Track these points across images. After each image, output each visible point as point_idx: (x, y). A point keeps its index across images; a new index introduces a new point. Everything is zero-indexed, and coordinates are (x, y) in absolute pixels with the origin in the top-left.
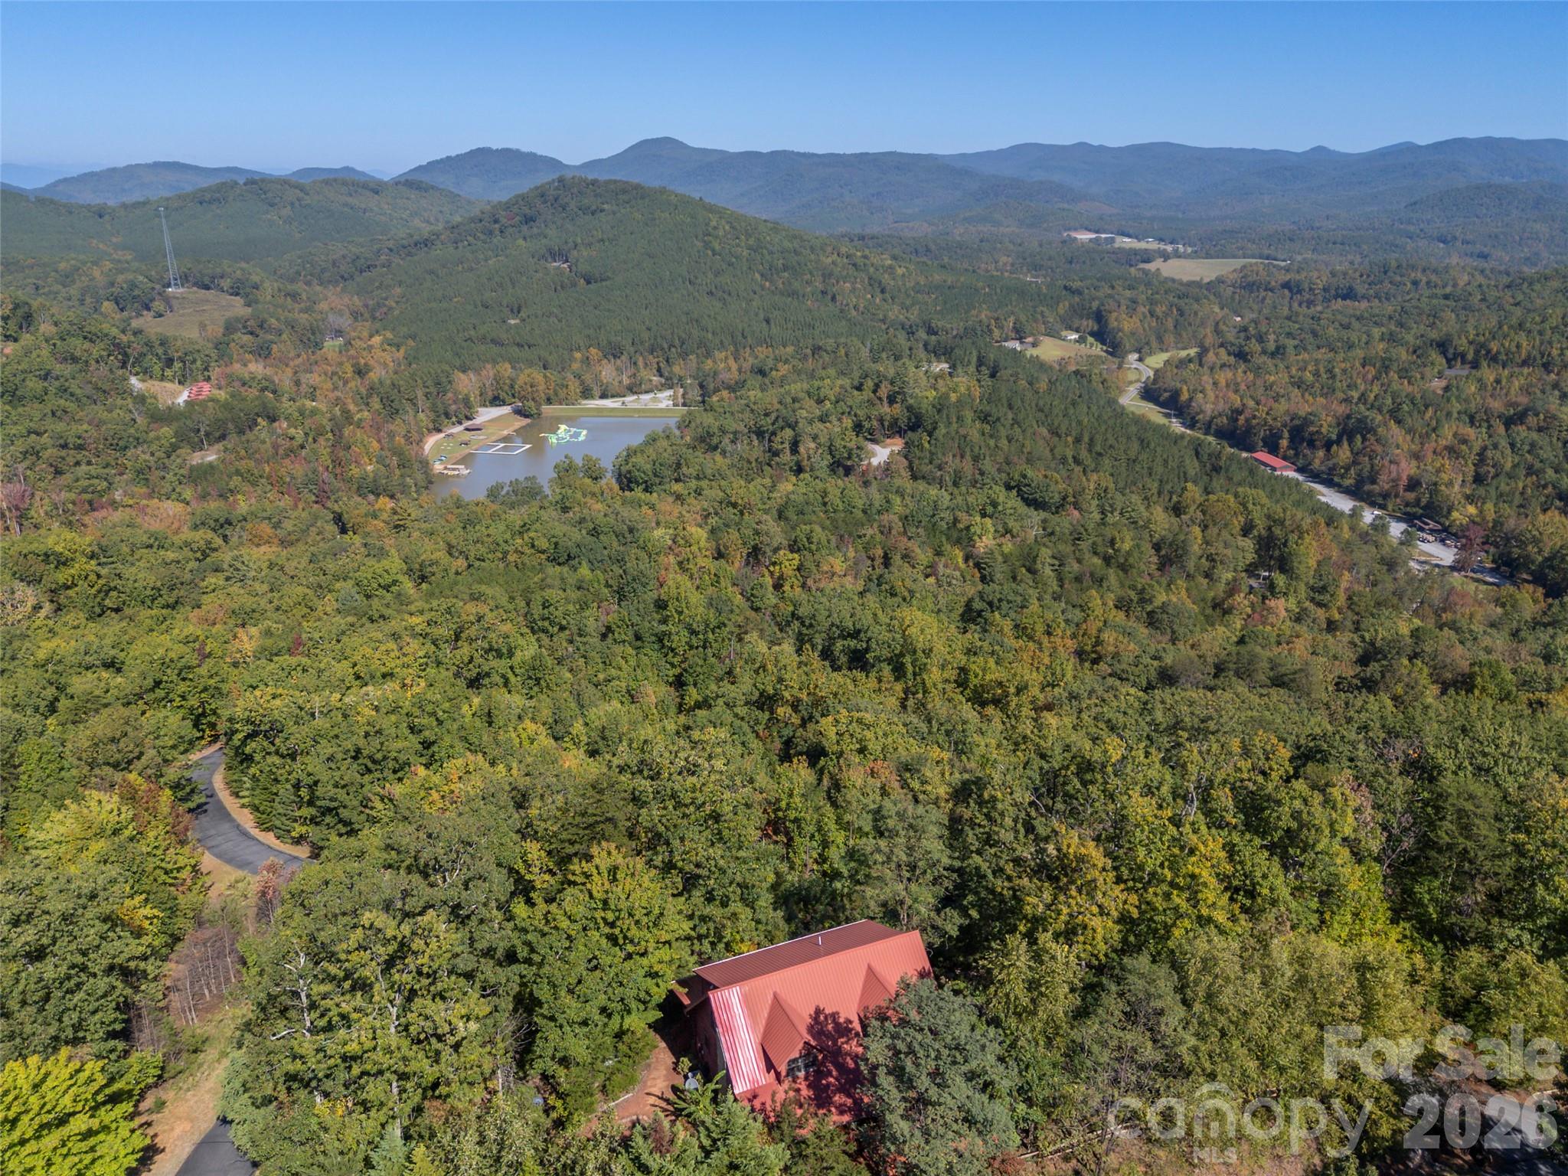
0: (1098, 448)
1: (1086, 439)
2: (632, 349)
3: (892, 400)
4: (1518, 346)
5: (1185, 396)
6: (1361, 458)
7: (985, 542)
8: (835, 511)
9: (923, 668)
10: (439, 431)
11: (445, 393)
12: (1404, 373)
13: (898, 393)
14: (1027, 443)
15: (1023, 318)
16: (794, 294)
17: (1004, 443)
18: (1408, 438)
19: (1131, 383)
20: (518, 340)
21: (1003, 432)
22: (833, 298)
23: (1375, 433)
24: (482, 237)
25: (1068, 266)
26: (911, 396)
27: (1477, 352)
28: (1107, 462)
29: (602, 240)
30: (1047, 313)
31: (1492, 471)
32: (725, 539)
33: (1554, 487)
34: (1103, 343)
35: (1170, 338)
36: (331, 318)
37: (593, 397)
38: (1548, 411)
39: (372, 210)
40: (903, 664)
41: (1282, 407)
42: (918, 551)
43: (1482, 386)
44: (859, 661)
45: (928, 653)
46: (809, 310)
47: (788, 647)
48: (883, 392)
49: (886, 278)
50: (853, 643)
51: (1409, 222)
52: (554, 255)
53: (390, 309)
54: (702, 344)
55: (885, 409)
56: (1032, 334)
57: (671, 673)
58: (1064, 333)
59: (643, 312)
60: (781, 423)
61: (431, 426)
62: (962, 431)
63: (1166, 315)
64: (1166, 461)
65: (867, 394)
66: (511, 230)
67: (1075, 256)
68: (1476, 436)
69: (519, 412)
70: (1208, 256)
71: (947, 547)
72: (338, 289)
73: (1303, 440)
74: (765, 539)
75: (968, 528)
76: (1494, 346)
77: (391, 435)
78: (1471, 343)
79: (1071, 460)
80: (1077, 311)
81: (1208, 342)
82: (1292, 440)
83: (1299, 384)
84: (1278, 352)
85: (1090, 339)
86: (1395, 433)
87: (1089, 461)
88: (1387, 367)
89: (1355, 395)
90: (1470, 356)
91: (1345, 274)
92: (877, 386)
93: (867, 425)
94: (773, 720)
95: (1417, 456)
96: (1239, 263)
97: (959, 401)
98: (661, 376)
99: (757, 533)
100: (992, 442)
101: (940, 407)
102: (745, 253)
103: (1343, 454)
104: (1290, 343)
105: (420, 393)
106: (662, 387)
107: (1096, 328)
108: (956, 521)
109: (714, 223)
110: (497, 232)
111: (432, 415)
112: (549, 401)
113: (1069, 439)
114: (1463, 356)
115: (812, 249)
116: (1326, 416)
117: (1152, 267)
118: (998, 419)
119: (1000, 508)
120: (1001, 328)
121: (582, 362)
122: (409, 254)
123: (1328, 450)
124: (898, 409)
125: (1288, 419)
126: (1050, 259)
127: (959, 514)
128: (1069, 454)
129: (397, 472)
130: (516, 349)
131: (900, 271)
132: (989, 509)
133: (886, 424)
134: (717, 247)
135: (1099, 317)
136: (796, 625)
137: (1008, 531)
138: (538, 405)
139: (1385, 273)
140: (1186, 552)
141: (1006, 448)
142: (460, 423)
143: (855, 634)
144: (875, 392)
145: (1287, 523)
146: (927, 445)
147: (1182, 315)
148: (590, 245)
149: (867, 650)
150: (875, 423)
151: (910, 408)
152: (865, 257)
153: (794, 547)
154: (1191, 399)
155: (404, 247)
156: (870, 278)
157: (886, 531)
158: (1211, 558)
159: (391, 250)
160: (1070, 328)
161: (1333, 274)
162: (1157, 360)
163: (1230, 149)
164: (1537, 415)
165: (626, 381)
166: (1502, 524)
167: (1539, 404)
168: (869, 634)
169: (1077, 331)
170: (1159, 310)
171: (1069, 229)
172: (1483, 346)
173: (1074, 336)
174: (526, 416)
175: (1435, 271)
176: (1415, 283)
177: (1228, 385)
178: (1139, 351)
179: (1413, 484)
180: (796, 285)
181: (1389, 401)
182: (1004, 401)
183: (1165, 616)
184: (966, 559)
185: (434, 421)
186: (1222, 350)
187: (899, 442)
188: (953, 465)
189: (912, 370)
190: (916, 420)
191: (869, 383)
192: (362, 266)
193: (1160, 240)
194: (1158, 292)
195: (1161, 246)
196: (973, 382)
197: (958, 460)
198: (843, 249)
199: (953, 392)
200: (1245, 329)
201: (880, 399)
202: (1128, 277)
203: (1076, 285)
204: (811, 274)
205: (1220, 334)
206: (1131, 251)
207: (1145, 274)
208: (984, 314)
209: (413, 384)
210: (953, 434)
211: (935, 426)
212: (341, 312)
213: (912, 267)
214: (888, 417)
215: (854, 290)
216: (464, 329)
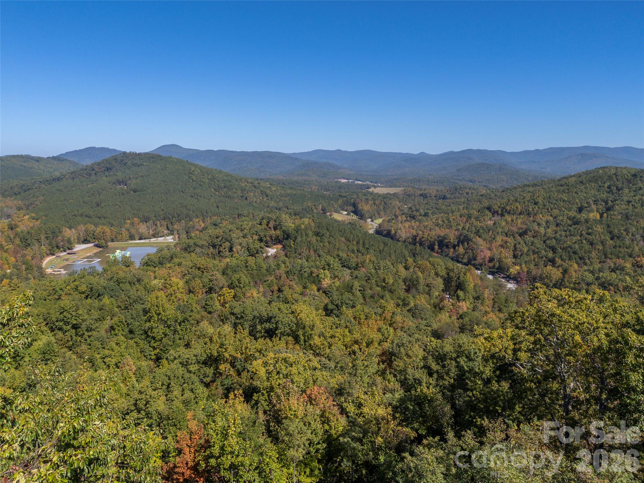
0: (367, 246)
1: (361, 242)
2: (155, 219)
3: (275, 229)
4: (517, 208)
5: (393, 232)
6: (468, 251)
7: (326, 283)
8: (252, 270)
9: (310, 337)
10: (53, 255)
11: (57, 237)
12: (477, 219)
13: (278, 225)
14: (337, 244)
15: (325, 205)
16: (229, 197)
17: (327, 244)
18: (485, 242)
19: (370, 229)
20: (99, 215)
21: (326, 240)
22: (246, 199)
23: (472, 241)
24: (86, 176)
25: (339, 190)
26: (284, 227)
27: (502, 211)
28: (371, 251)
29: (142, 176)
30: (334, 204)
31: (520, 253)
32: (193, 284)
33: (546, 258)
34: (357, 215)
35: (382, 213)
36: (6, 209)
37: (135, 239)
38: (534, 230)
39: (34, 168)
40: (298, 336)
41: (433, 233)
42: (295, 286)
43: (507, 223)
44: (270, 334)
45: (312, 327)
46: (236, 203)
47: (227, 328)
48: (271, 225)
49: (268, 191)
50: (267, 325)
51: (458, 176)
52: (120, 182)
53: (37, 205)
54: (187, 216)
55: (273, 232)
56: (329, 211)
57: (153, 353)
58: (341, 212)
59: (160, 203)
60: (224, 240)
61: (48, 252)
62: (309, 240)
63: (380, 204)
64: (395, 251)
65: (264, 226)
66: (100, 173)
67: (341, 186)
68: (510, 240)
69: (97, 246)
70: (391, 187)
71: (308, 284)
72: (12, 199)
73: (443, 245)
74: (214, 282)
75: (318, 276)
76: (508, 208)
77: (24, 256)
78: (499, 207)
79: (356, 251)
80: (347, 203)
81: (397, 213)
82: (439, 246)
83: (437, 225)
84: (426, 215)
85: (352, 214)
86: (479, 241)
87: (364, 251)
88: (470, 217)
89: (461, 228)
90: (500, 212)
91: (442, 191)
92: (268, 223)
93: (264, 239)
94: (218, 374)
95: (490, 249)
96: (403, 188)
97: (306, 227)
98: (168, 230)
99: (211, 281)
100: (321, 244)
101: (297, 230)
102: (207, 181)
103: (461, 250)
104: (430, 212)
105: (43, 237)
106: (168, 235)
107: (353, 209)
108: (312, 273)
109: (193, 169)
110: (93, 174)
111: (50, 247)
112: (112, 241)
113: (354, 242)
114: (497, 212)
115: (236, 180)
116: (452, 236)
117: (370, 190)
118: (323, 234)
119: (332, 266)
120: (317, 209)
121: (130, 224)
122: (50, 184)
123: (454, 248)
124: (278, 232)
125: (436, 237)
126: (332, 187)
127: (312, 269)
128: (355, 248)
129: (24, 272)
130: (98, 219)
131: (274, 189)
132: (327, 267)
133: (273, 238)
134: (194, 179)
135: (354, 205)
136: (233, 318)
137: (336, 277)
138: (106, 242)
139: (456, 190)
140: (418, 283)
141: (328, 246)
142: (65, 251)
143: (269, 319)
144: (267, 225)
145: (455, 271)
146: (293, 245)
147: (386, 204)
148: (137, 178)
149: (276, 328)
150: (268, 238)
151: (284, 232)
152: (259, 183)
153: (231, 286)
154: (396, 233)
155: (47, 181)
156: (261, 191)
157: (279, 278)
158: (428, 286)
159: (41, 182)
160: (343, 210)
161: (437, 191)
162: (379, 221)
163: (392, 153)
164: (531, 232)
165: (151, 232)
166: (531, 272)
167: (531, 228)
168: (277, 319)
169: (346, 211)
170: (377, 202)
171: (337, 178)
172: (504, 208)
173: (345, 213)
174: (100, 247)
175: (473, 189)
176: (467, 193)
177: (409, 227)
178: (371, 218)
179: (491, 260)
180: (230, 193)
181: (474, 229)
182: (325, 227)
183: (417, 311)
184: (318, 290)
185: (50, 250)
186: (404, 216)
187: (280, 246)
188: (306, 253)
189: (284, 216)
190: (287, 236)
191: (265, 222)
192: (25, 189)
193: (372, 182)
194: (376, 197)
195: (372, 184)
196: (311, 220)
197: (308, 251)
198: (250, 181)
199: (303, 224)
200: (411, 208)
201: (270, 228)
202: (362, 192)
203: (344, 194)
204: (236, 189)
205: (401, 210)
206: (362, 185)
207: (368, 192)
208: (310, 204)
209: (39, 232)
210: (304, 241)
211: (296, 238)
212: (11, 208)
213: (278, 188)
214: (274, 236)
215: (255, 196)
216: (72, 211)
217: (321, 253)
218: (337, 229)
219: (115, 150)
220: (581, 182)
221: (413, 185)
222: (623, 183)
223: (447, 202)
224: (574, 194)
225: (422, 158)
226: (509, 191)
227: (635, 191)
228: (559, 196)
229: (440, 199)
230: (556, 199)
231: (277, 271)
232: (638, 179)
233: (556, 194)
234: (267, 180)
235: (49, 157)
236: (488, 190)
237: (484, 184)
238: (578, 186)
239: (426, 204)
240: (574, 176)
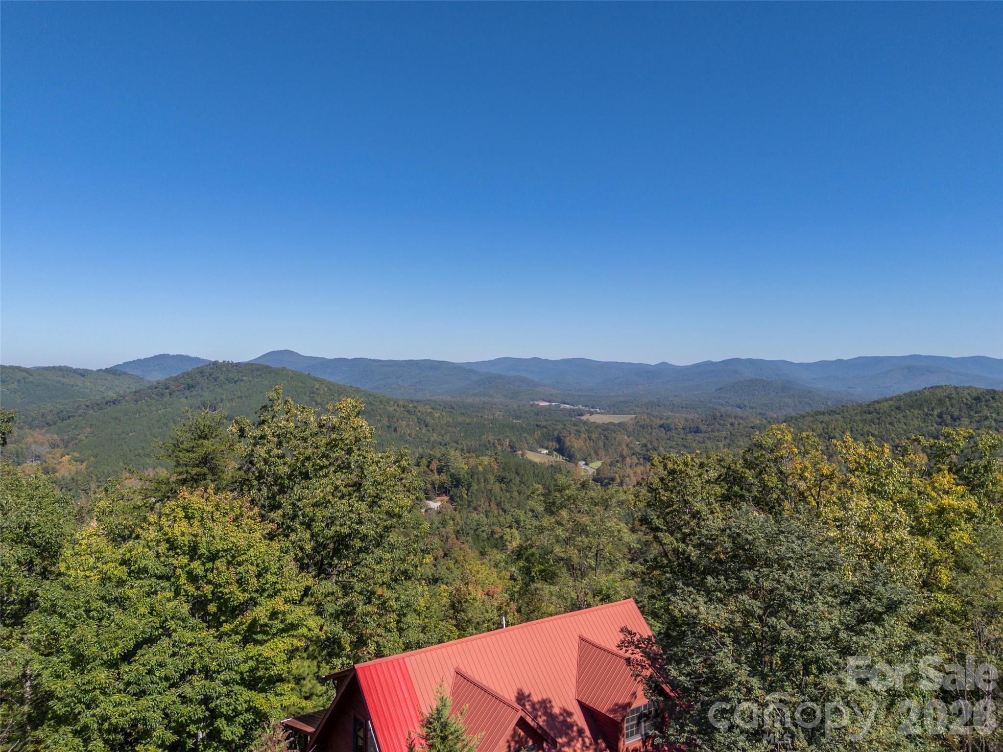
3: (440, 471)
13: (444, 466)
15: (514, 439)
17: (516, 494)
21: (515, 488)
22: (395, 430)
24: (156, 397)
25: (536, 417)
26: (453, 468)
29: (241, 397)
30: (528, 438)
34: (563, 455)
35: (602, 452)
36: (33, 447)
39: (77, 385)
46: (380, 436)
48: (434, 466)
49: (428, 419)
51: (719, 398)
52: (206, 406)
53: (81, 440)
55: (436, 477)
56: (521, 449)
58: (539, 450)
62: (489, 487)
63: (598, 439)
65: (423, 468)
66: (177, 393)
67: (539, 412)
71: (488, 549)
72: (43, 431)
75: (501, 537)
80: (547, 437)
81: (625, 453)
85: (555, 453)
91: (693, 420)
92: (430, 462)
93: (423, 487)
96: (633, 416)
97: (484, 469)
100: (508, 495)
101: (472, 473)
107: (558, 447)
108: (493, 533)
109: (317, 386)
110: (167, 395)
115: (381, 402)
117: (584, 418)
118: (511, 480)
119: (522, 524)
120: (502, 445)
122: (101, 409)
124: (444, 477)
126: (525, 412)
127: (494, 527)
131: (437, 415)
132: (515, 525)
133: (437, 486)
134: (319, 400)
135: (559, 440)
137: (528, 539)
139: (715, 419)
141: (518, 498)
144: (428, 466)
146: (465, 496)
147: (607, 439)
148: (232, 400)
150: (429, 486)
151: (452, 476)
152: (415, 407)
155: (98, 405)
156: (418, 419)
159: (88, 406)
160: (543, 447)
161: (686, 420)
162: (597, 464)
169: (547, 448)
170: (593, 436)
171: (534, 400)
173: (546, 451)
175: (741, 418)
176: (732, 424)
178: (585, 460)
182: (513, 469)
186: (634, 457)
187: (446, 498)
188: (484, 505)
189: (452, 453)
190: (457, 482)
191: (424, 462)
192: (64, 416)
193: (586, 406)
194: (591, 428)
195: (587, 409)
196: (492, 460)
197: (487, 504)
198: (401, 403)
199: (480, 465)
200: (645, 445)
201: (432, 471)
202: (572, 421)
203: (543, 424)
204: (380, 416)
205: (631, 448)
206: (570, 410)
207: (581, 421)
208: (491, 438)
209: (88, 479)
210: (483, 489)
211: (469, 486)
212: (42, 444)
213: (444, 414)
214: (438, 482)
215: (408, 425)
216: (135, 449)
217: (507, 506)
218: (532, 472)
219: (199, 359)
220: (898, 408)
221: (649, 411)
222: (961, 410)
223: (699, 437)
224: (888, 426)
225: (662, 371)
226: (793, 421)
227: (978, 422)
228: (866, 429)
229: (690, 432)
230: (861, 432)
231: (442, 529)
232: (983, 403)
233: (861, 426)
234: (427, 403)
235: (101, 370)
236: (764, 420)
237: (759, 411)
238: (893, 413)
239: (669, 439)
240: (891, 399)
